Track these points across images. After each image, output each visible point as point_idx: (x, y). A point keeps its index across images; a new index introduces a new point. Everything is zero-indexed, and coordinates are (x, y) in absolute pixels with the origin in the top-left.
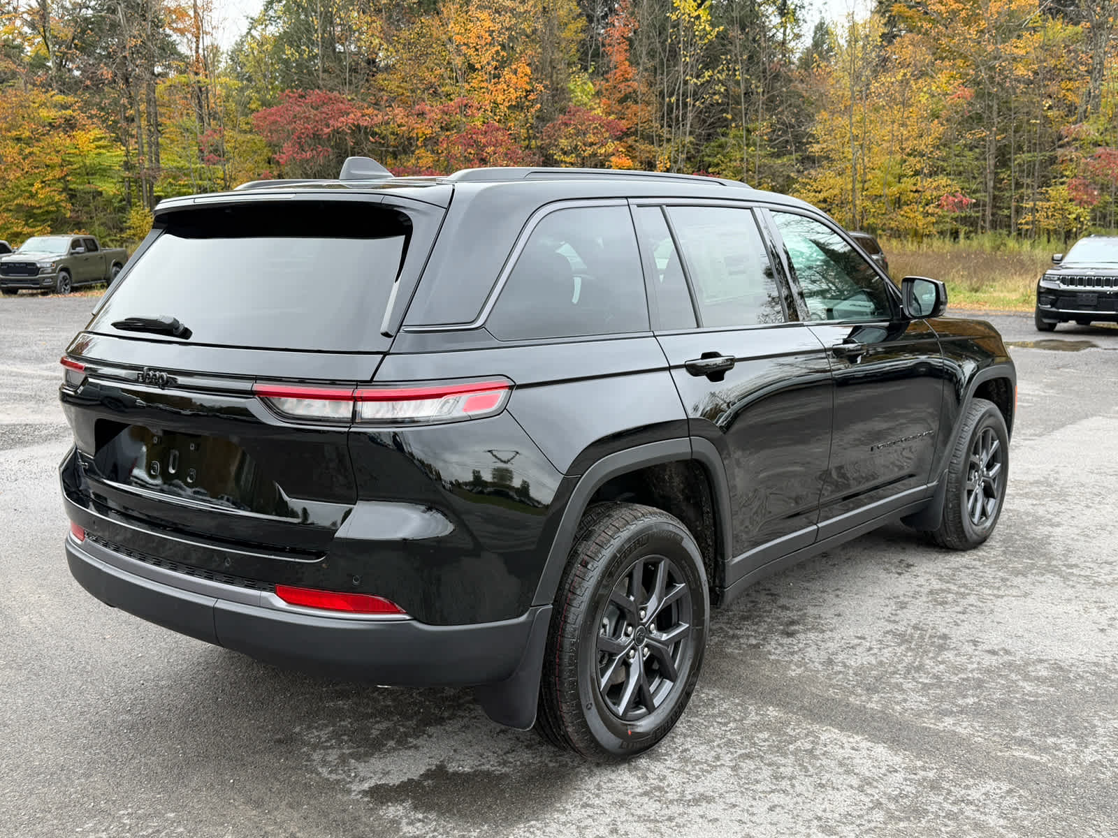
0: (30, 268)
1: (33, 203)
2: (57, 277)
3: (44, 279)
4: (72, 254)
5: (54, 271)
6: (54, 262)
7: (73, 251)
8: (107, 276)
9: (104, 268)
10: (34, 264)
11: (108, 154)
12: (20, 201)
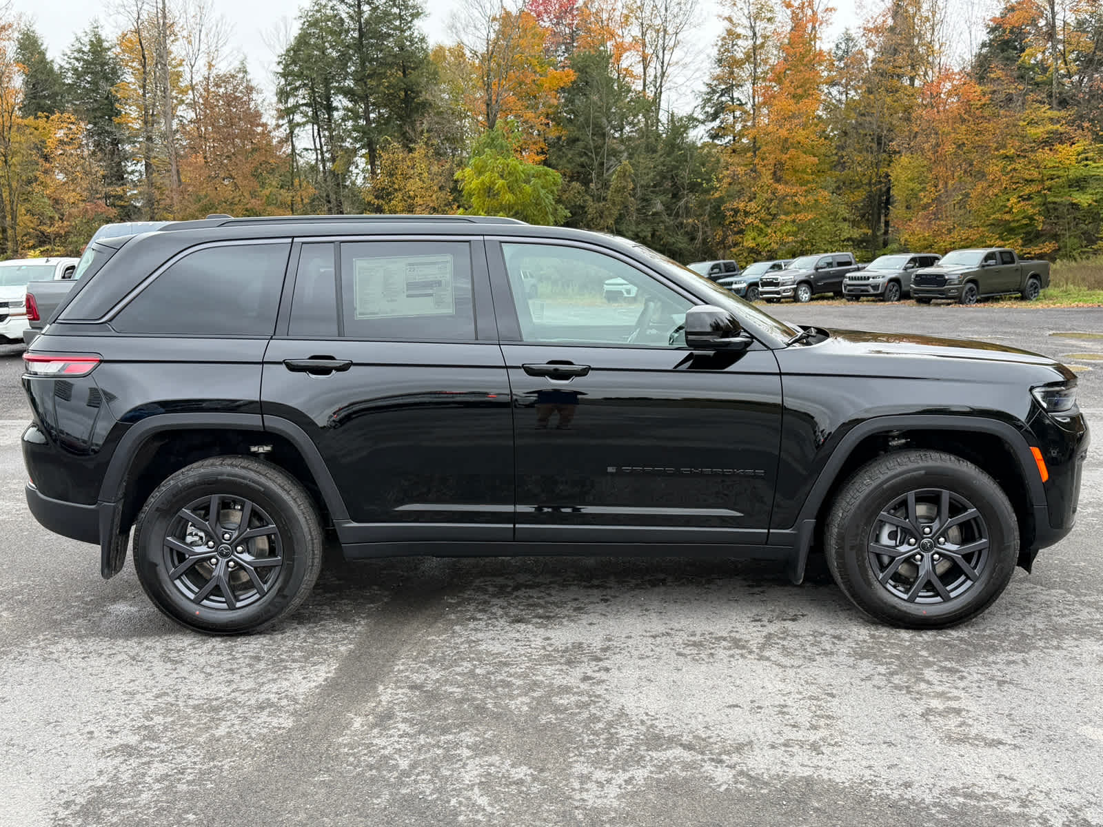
0: (940, 280)
1: (1007, 217)
2: (963, 288)
3: (949, 290)
4: (983, 266)
5: (960, 283)
6: (962, 274)
7: (984, 264)
8: (1022, 288)
9: (1019, 279)
10: (942, 276)
11: (1094, 165)
12: (998, 215)
